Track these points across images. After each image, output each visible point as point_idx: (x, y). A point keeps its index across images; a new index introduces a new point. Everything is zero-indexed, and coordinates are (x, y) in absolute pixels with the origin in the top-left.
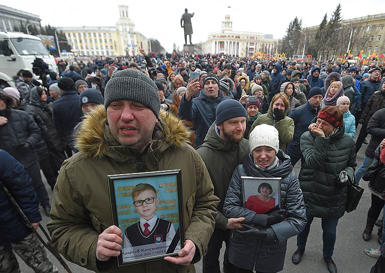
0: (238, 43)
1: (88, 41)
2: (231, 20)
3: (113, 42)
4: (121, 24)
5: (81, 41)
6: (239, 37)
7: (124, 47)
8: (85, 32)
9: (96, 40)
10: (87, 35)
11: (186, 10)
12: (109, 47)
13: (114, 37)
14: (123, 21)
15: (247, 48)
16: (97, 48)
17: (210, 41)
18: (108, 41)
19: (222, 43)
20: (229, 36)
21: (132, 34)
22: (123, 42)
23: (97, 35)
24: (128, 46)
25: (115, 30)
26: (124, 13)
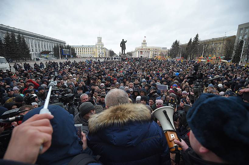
0: (149, 52)
1: (84, 51)
3: (94, 52)
5: (81, 52)
6: (150, 49)
7: (98, 54)
8: (83, 48)
9: (87, 52)
10: (84, 49)
11: (123, 40)
12: (92, 54)
13: (95, 50)
14: (99, 44)
15: (153, 54)
16: (87, 54)
17: (136, 51)
18: (92, 51)
19: (142, 52)
20: (145, 49)
21: (102, 48)
22: (98, 52)
23: (88, 49)
24: (100, 53)
25: (95, 47)
26: (100, 40)
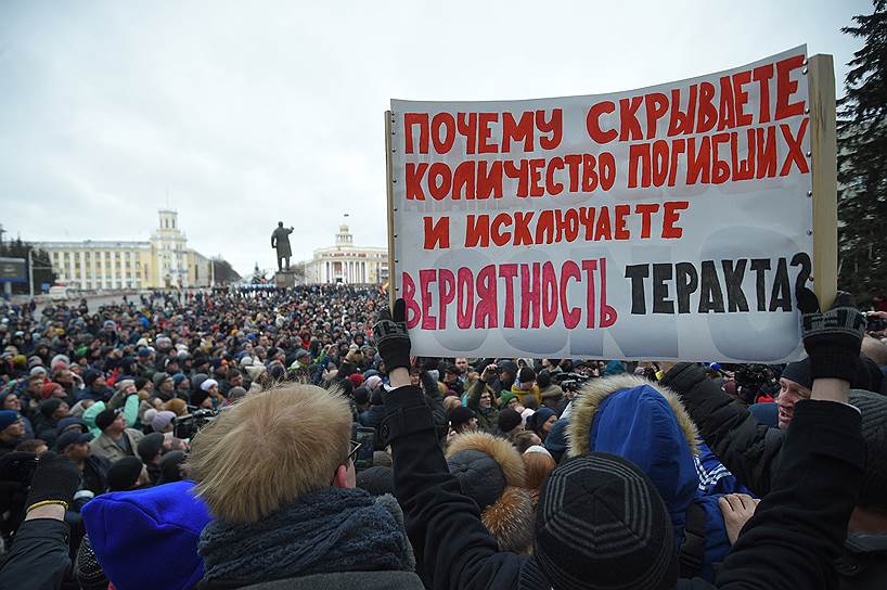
0: (363, 264)
1: (93, 265)
2: (350, 233)
3: (143, 266)
4: (162, 239)
5: (78, 266)
6: (364, 256)
7: (162, 273)
8: (90, 249)
9: (108, 265)
10: (93, 255)
11: (281, 224)
12: (133, 275)
13: (146, 258)
14: (166, 234)
15: (378, 270)
16: (109, 277)
17: (317, 261)
18: (133, 264)
19: (338, 265)
20: (348, 255)
21: (179, 252)
22: (161, 266)
23: (113, 255)
24: (172, 271)
25: (148, 246)
26: (169, 220)
